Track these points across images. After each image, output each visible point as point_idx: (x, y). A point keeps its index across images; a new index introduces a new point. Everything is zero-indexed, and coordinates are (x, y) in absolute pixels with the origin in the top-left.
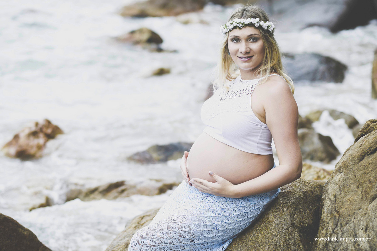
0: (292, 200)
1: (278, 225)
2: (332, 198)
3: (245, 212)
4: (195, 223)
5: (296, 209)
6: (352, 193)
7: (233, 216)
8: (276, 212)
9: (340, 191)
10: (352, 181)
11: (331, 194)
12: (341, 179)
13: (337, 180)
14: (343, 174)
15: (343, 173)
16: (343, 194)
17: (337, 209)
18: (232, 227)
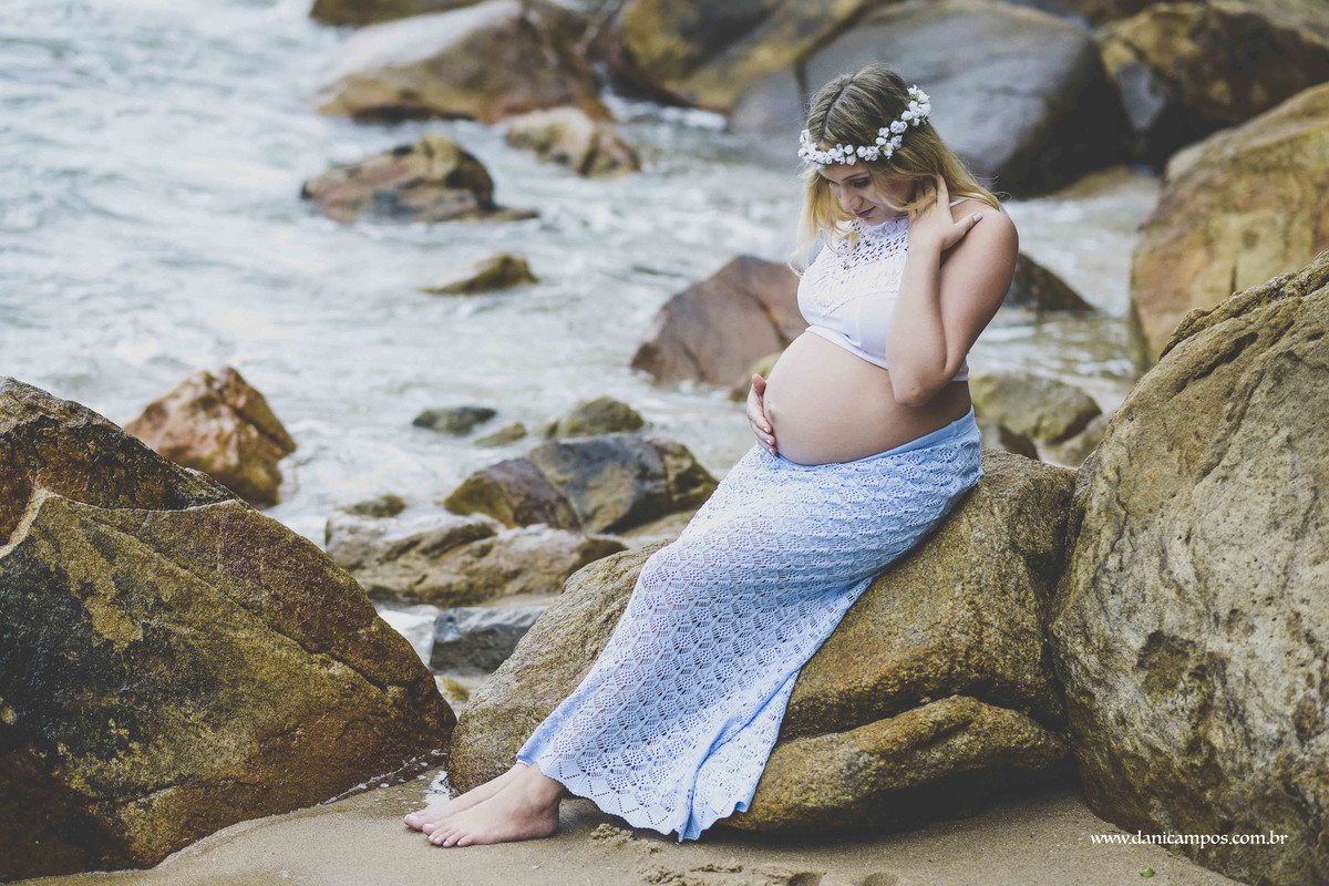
0: (1010, 492)
1: (982, 541)
2: (1112, 475)
3: (906, 512)
4: (793, 533)
5: (1020, 512)
6: (1156, 462)
7: (879, 520)
8: (977, 516)
9: (1130, 458)
10: (1156, 437)
11: (1107, 468)
12: (1133, 433)
13: (1123, 436)
14: (1136, 422)
15: (1138, 419)
16: (1136, 466)
17: (1122, 499)
18: (874, 547)
